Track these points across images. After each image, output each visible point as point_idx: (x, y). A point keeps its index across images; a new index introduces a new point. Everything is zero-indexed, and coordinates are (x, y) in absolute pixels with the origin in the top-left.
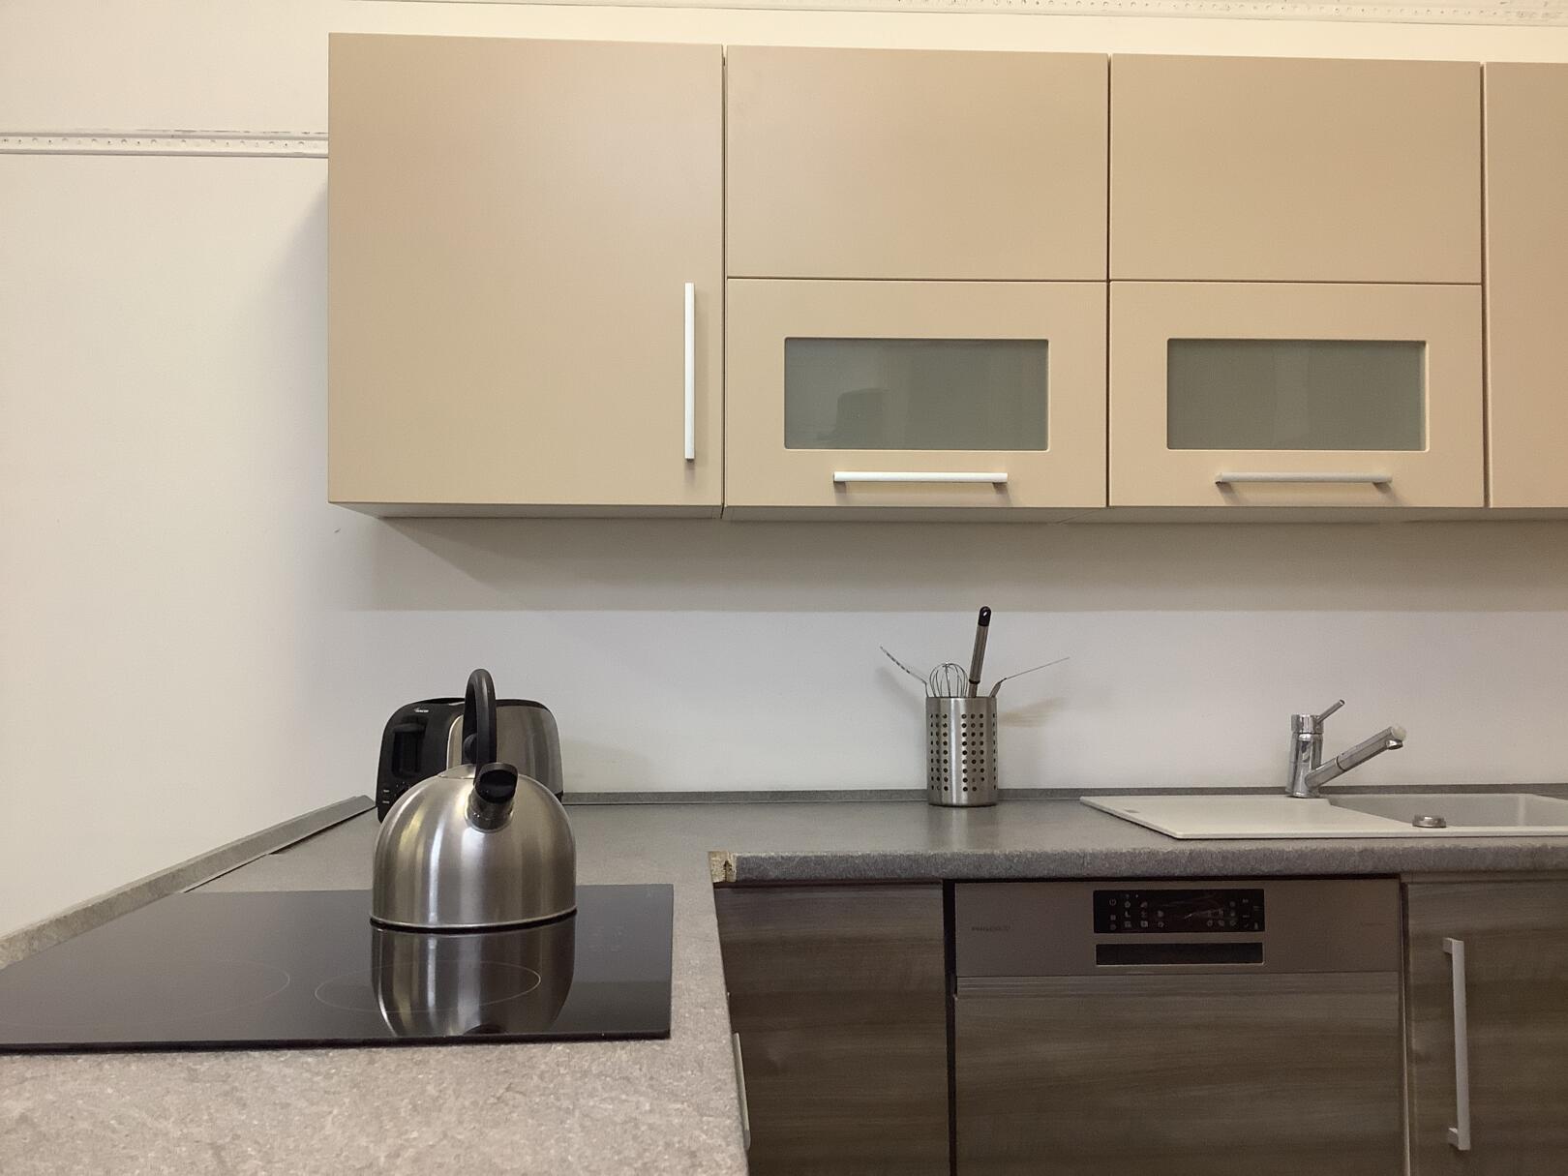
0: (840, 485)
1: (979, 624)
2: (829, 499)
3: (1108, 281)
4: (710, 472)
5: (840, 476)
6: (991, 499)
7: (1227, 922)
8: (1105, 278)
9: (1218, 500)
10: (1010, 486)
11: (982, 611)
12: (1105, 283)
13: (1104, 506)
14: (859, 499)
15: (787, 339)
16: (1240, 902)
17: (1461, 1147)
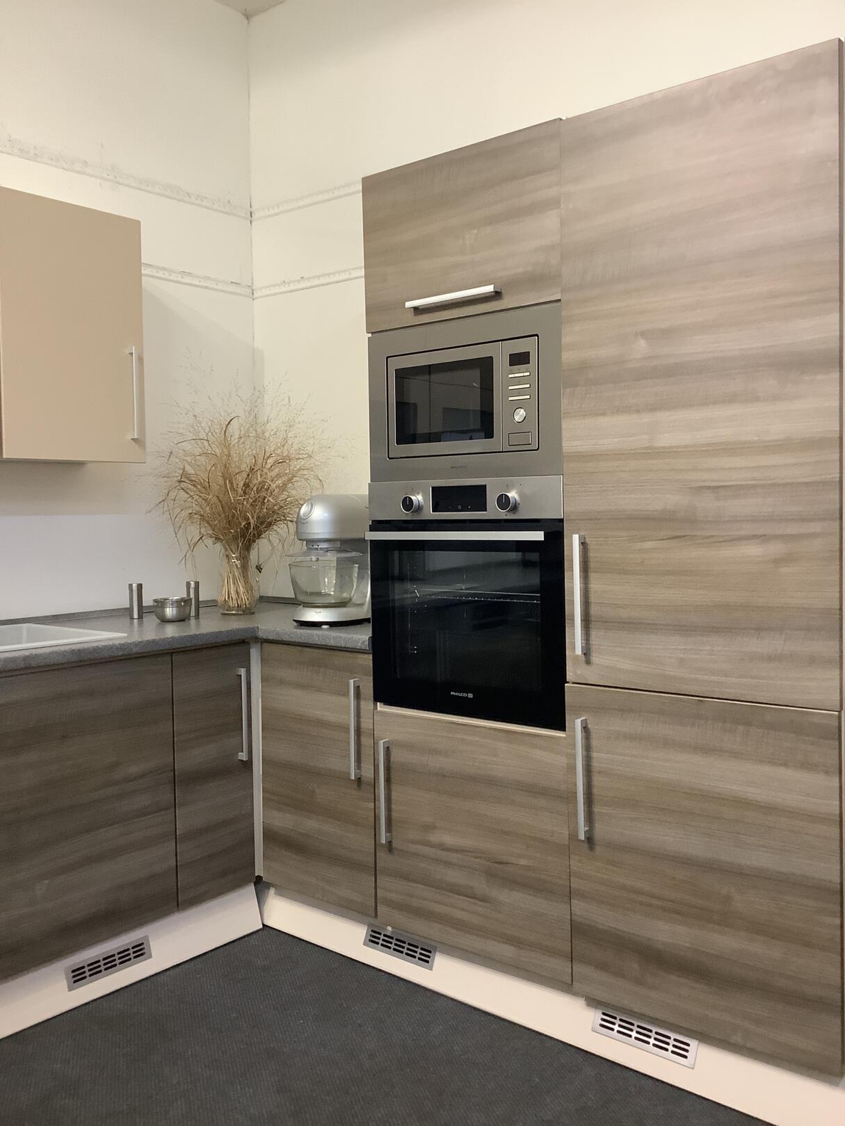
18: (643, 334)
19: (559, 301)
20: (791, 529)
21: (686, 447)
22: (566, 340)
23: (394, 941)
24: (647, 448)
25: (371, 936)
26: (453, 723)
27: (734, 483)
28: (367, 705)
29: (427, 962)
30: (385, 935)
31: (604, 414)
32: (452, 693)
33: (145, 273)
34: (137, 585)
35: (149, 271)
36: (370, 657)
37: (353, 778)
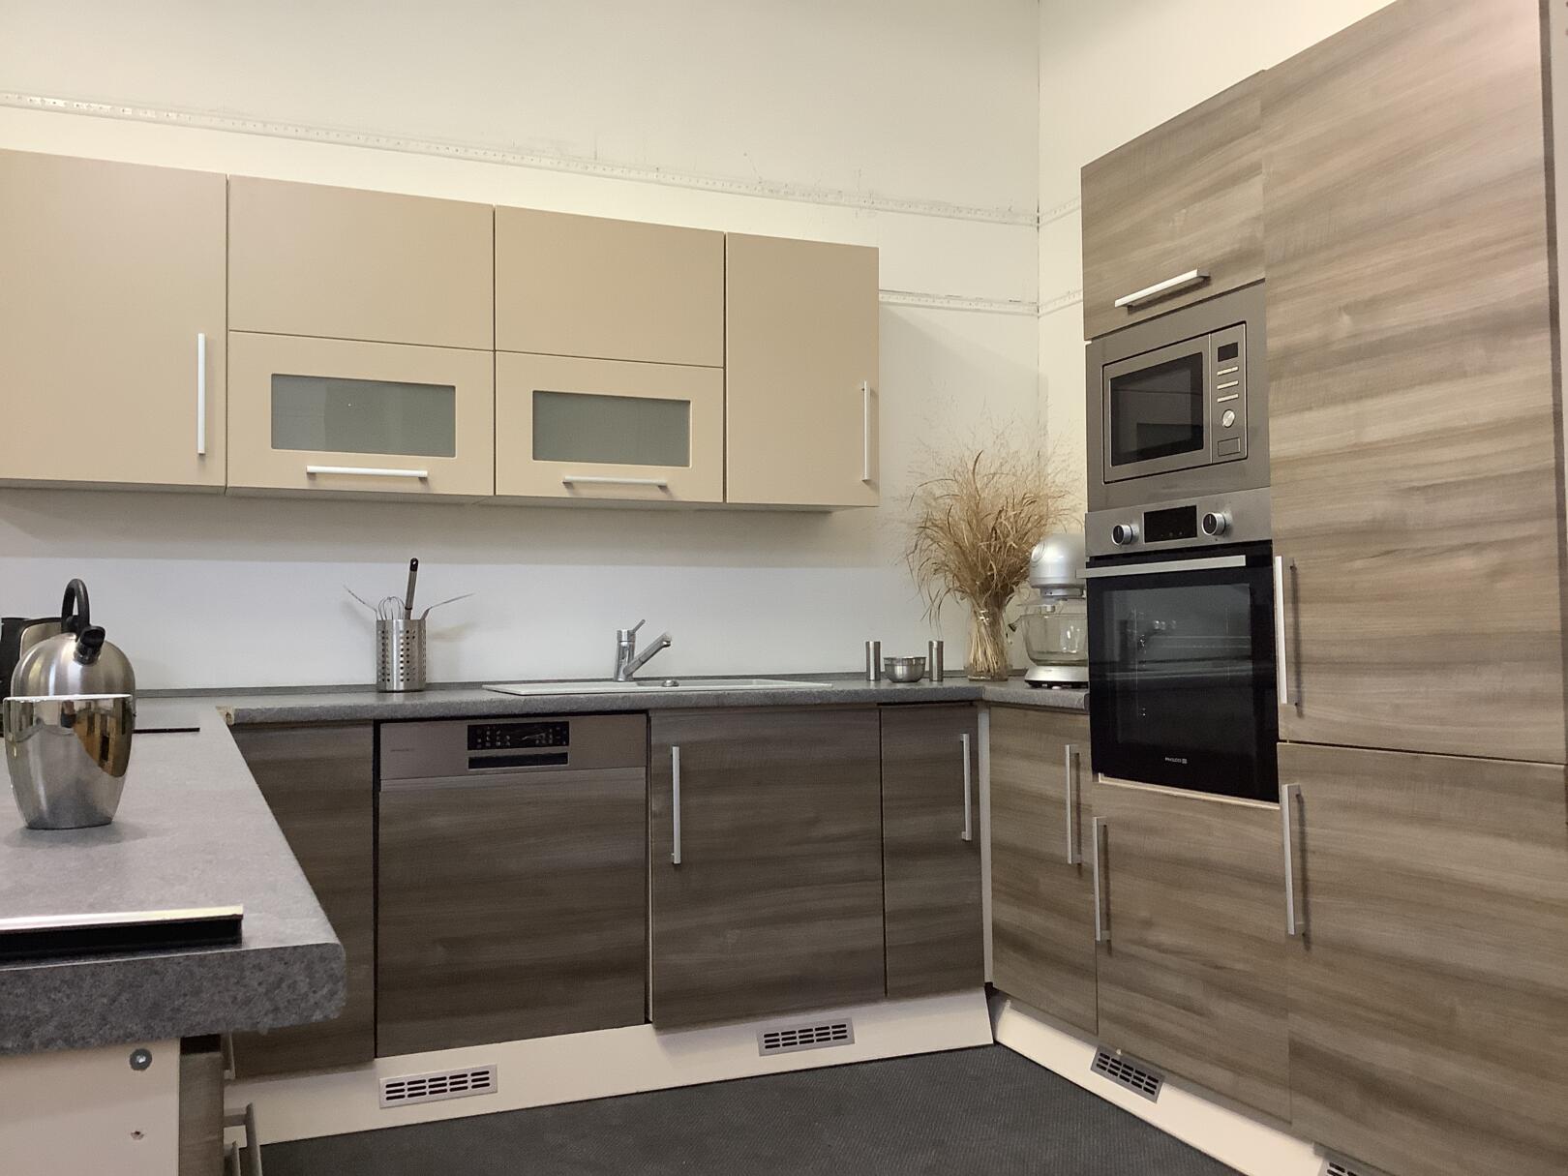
0: (312, 475)
1: (410, 570)
2: (304, 484)
4: (216, 464)
5: (311, 469)
6: (417, 488)
7: (547, 741)
8: (491, 348)
9: (565, 493)
10: (429, 478)
11: (412, 561)
12: (493, 352)
13: (492, 494)
14: (325, 485)
15: (273, 375)
16: (554, 729)
17: (675, 862)
18: (1347, 309)
19: (1263, 280)
20: (1506, 533)
21: (1393, 440)
22: (1271, 324)
23: (1121, 1067)
24: (1355, 445)
25: (1100, 1060)
26: (1168, 795)
27: (1444, 481)
28: (1087, 775)
29: (1153, 1093)
30: (1113, 1060)
31: (1310, 409)
32: (1166, 759)
33: (904, 302)
34: (875, 643)
35: (909, 300)
36: (1088, 718)
37: (1070, 862)
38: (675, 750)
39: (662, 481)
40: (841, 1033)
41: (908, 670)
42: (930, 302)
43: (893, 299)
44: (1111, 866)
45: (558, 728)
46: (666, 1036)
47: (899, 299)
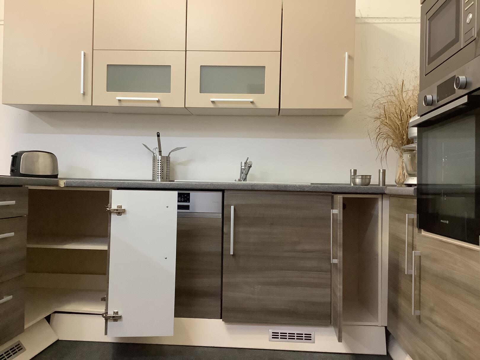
0: (120, 100)
1: (157, 136)
2: (117, 104)
3: (186, 51)
4: (88, 97)
5: (119, 98)
6: (156, 105)
7: (181, 200)
8: (185, 50)
9: (212, 106)
10: (160, 101)
11: (157, 133)
12: (185, 52)
13: (184, 107)
14: (124, 104)
15: (108, 65)
16: (184, 196)
17: (231, 254)
26: (441, 241)
28: (416, 230)
32: (441, 221)
33: (383, 22)
34: (354, 170)
35: (385, 21)
36: (416, 200)
37: (406, 274)
38: (232, 207)
39: (251, 100)
40: (308, 337)
41: (361, 181)
42: (396, 21)
43: (377, 21)
44: (422, 278)
45: (185, 195)
46: (229, 326)
47: (381, 21)
